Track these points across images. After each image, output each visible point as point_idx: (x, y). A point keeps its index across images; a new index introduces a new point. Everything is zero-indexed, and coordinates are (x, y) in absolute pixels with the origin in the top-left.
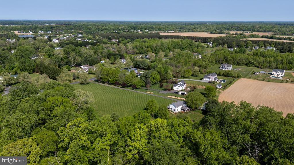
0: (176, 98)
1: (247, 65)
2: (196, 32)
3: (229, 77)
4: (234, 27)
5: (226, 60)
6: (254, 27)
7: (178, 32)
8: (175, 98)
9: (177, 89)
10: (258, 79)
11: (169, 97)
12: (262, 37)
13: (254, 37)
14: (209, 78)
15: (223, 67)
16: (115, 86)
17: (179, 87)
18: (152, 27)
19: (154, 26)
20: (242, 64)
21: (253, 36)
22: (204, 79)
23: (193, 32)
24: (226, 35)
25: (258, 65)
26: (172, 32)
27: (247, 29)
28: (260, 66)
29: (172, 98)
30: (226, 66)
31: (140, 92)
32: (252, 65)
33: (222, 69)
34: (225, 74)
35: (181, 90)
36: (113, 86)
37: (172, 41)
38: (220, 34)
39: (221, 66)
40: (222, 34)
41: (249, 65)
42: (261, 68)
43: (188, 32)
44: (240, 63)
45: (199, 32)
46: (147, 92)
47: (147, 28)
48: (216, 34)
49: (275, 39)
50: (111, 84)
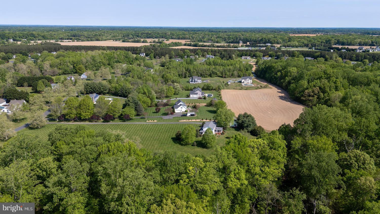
0: (190, 120)
1: (210, 76)
2: (101, 41)
3: (209, 90)
4: (144, 34)
5: (189, 72)
6: (166, 34)
7: (77, 41)
8: (188, 121)
9: (179, 111)
10: (236, 89)
11: (180, 121)
12: (185, 45)
13: (178, 46)
14: (197, 94)
15: (193, 80)
16: (90, 121)
17: (182, 108)
18: (32, 34)
19: (34, 33)
20: (206, 75)
21: (176, 44)
22: (191, 96)
23: (97, 40)
24: (151, 43)
25: (221, 75)
26: (69, 42)
27: (158, 36)
28: (224, 76)
29: (185, 122)
30: (196, 80)
31: (137, 123)
32: (216, 75)
33: (192, 83)
34: (205, 87)
35: (184, 111)
36: (87, 123)
37: (103, 53)
38: (135, 42)
39: (191, 80)
40: (137, 42)
41: (212, 76)
42: (225, 78)
43: (91, 41)
44: (204, 75)
45: (105, 40)
46: (148, 121)
47: (24, 36)
48: (130, 42)
49: (199, 47)
50: (85, 120)
